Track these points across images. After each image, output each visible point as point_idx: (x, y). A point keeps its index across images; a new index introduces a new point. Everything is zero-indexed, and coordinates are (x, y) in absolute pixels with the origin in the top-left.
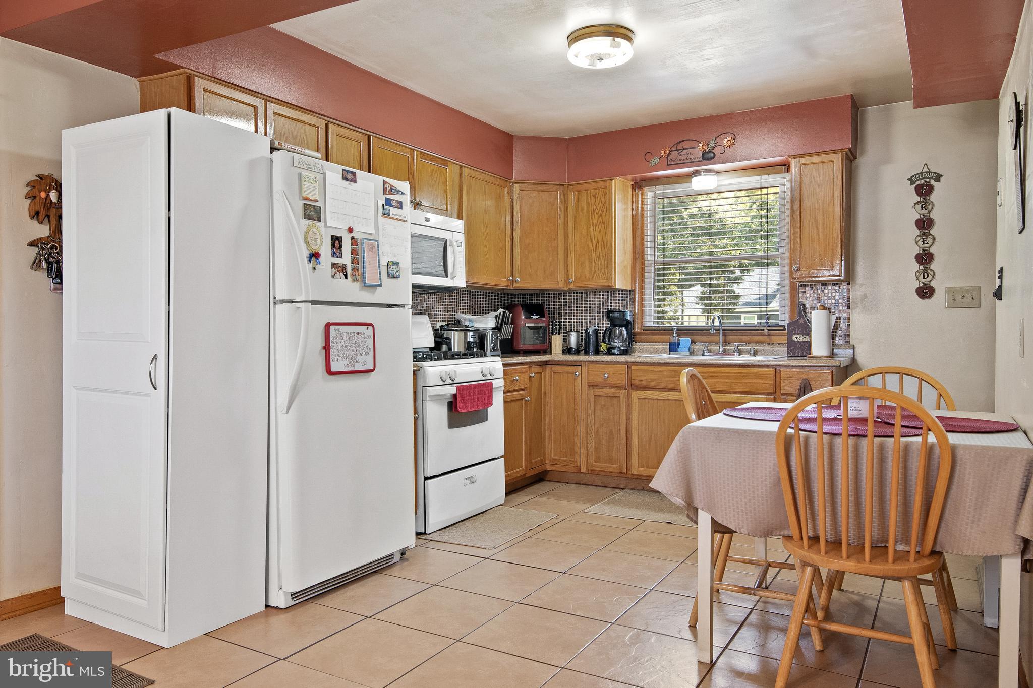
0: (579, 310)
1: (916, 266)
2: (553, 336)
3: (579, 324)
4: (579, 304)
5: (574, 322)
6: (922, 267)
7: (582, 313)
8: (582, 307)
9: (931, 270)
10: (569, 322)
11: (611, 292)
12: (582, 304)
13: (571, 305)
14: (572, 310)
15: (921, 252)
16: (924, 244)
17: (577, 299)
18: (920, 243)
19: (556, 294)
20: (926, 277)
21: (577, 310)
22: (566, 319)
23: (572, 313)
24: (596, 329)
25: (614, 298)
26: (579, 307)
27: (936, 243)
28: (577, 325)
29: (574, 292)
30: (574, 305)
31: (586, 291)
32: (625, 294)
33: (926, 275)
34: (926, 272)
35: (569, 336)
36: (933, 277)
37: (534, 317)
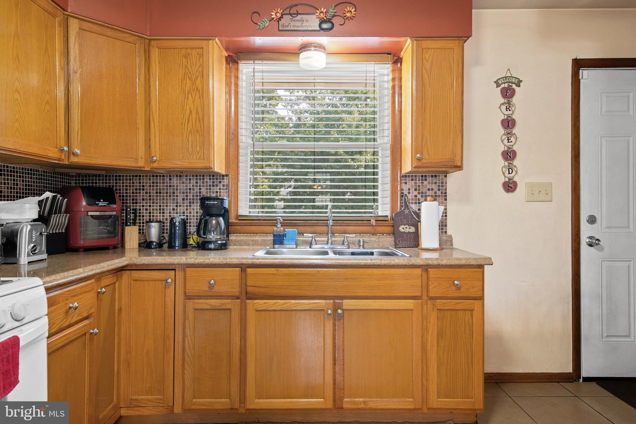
0: (160, 196)
1: (502, 163)
2: (127, 228)
3: (160, 213)
4: (160, 189)
5: (153, 210)
6: (507, 164)
7: (163, 199)
8: (163, 193)
9: (515, 166)
10: (146, 210)
11: (200, 176)
12: (163, 189)
13: (150, 189)
14: (150, 196)
15: (506, 149)
16: (508, 142)
17: (157, 183)
18: (506, 141)
19: (130, 176)
20: (511, 172)
21: (157, 196)
22: (143, 206)
23: (150, 199)
24: (184, 219)
25: (203, 183)
26: (160, 193)
27: (517, 142)
28: (157, 213)
29: (154, 174)
30: (153, 190)
31: (171, 174)
32: (217, 179)
33: (511, 170)
34: (510, 169)
35: (149, 227)
36: (516, 172)
37: (101, 204)
